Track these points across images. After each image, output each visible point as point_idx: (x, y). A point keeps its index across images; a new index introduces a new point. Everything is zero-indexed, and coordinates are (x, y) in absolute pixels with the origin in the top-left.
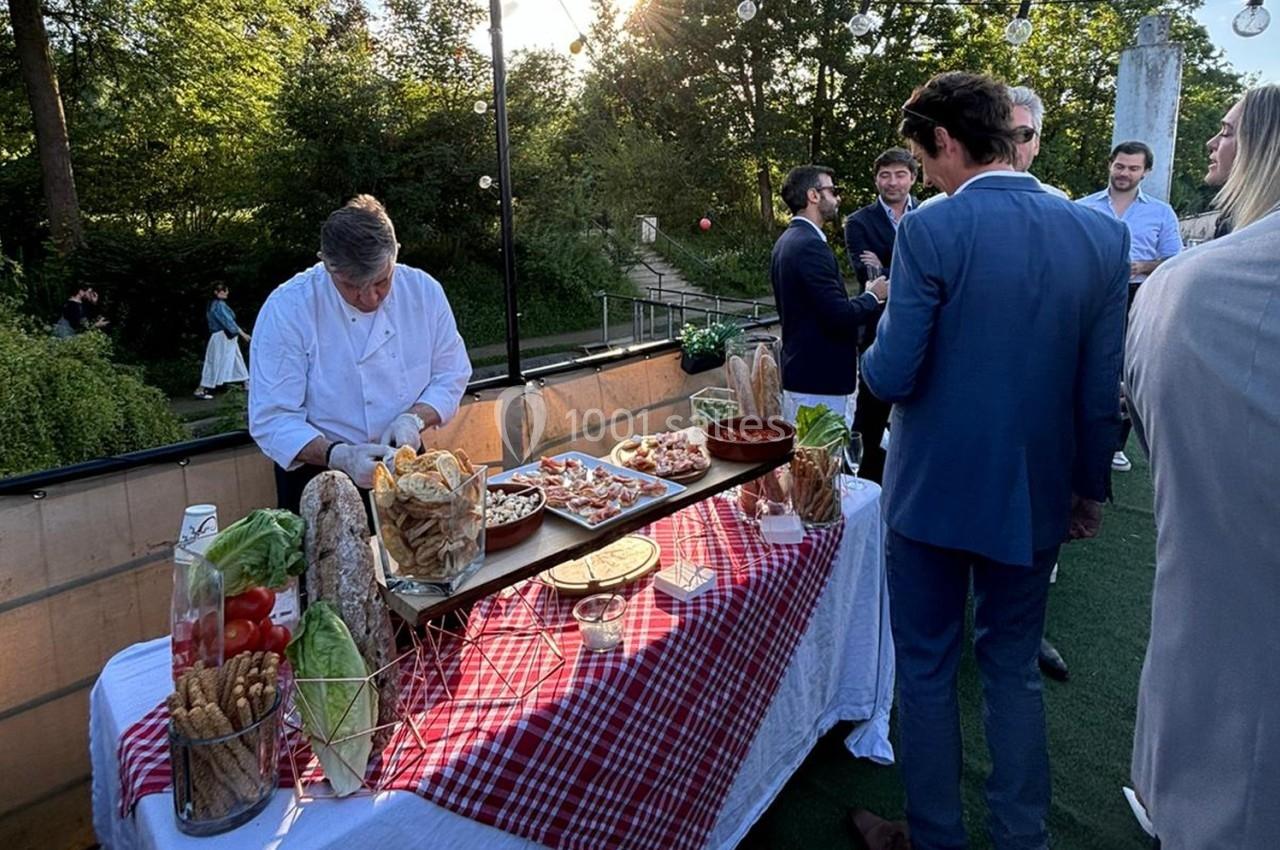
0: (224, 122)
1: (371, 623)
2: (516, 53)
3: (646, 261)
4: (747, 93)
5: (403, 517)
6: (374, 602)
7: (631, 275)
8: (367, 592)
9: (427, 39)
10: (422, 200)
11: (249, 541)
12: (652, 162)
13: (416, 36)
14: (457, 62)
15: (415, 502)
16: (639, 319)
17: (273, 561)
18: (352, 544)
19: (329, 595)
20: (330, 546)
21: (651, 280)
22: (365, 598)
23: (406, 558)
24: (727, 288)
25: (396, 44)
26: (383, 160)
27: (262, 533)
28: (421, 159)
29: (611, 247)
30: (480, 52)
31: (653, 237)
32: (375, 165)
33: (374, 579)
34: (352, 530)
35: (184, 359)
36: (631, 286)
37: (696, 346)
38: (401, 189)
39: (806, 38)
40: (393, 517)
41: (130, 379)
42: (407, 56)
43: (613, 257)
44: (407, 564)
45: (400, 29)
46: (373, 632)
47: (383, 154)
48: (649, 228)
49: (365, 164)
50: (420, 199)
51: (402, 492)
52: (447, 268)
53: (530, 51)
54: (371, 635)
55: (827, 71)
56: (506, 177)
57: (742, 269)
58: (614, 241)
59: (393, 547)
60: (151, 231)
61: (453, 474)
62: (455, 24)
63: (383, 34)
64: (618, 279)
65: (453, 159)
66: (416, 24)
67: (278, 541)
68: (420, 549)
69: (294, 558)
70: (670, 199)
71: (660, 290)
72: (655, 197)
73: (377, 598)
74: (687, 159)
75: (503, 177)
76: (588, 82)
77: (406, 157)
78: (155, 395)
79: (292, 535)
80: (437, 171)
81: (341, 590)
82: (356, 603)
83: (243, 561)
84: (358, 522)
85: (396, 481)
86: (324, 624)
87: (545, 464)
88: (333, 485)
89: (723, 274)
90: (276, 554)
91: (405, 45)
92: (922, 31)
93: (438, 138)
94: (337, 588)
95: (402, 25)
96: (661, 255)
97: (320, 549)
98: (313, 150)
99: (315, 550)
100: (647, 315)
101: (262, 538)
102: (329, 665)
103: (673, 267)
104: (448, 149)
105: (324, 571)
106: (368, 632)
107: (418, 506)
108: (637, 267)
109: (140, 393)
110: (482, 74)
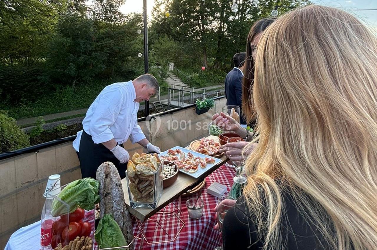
0: (38, 31)
1: (125, 220)
2: (132, 13)
3: (171, 76)
4: (200, 28)
5: (137, 180)
6: (125, 212)
7: (166, 80)
8: (123, 208)
9: (106, 9)
10: (103, 57)
11: (79, 192)
12: (172, 47)
13: (102, 8)
14: (115, 16)
15: (143, 175)
16: (170, 94)
17: (89, 200)
18: (117, 190)
19: (109, 211)
20: (109, 192)
21: (172, 82)
22: (122, 211)
23: (138, 195)
24: (194, 84)
25: (96, 9)
26: (91, 45)
27: (85, 189)
28: (103, 44)
29: (161, 72)
30: (122, 13)
31: (172, 70)
32: (88, 46)
33: (124, 202)
34: (116, 185)
35: (21, 107)
36: (166, 84)
37: (201, 106)
38: (96, 54)
39: (217, 13)
40: (134, 180)
41: (3, 115)
42: (99, 13)
43: (161, 75)
44: (139, 197)
45: (97, 5)
46: (125, 224)
47: (91, 43)
48: (172, 66)
49: (85, 46)
50: (102, 57)
51: (138, 171)
52: (109, 78)
53: (136, 13)
54: (125, 225)
55: (222, 23)
56: (147, 54)
57: (198, 79)
58: (161, 70)
59: (133, 191)
60: (11, 65)
61: (155, 163)
62: (115, 5)
63: (92, 6)
64: (162, 82)
65: (113, 45)
66: (102, 4)
67: (91, 192)
68: (144, 192)
69: (97, 198)
70: (177, 58)
71: (175, 85)
72: (173, 57)
73: (126, 210)
74: (183, 46)
75: (146, 54)
76: (153, 23)
77: (98, 44)
78: (12, 120)
79: (95, 188)
80: (108, 48)
81: (114, 209)
82: (119, 213)
83: (77, 200)
84: (118, 181)
85: (136, 167)
86: (110, 224)
87: (170, 151)
88: (109, 167)
89: (193, 80)
90: (91, 197)
91: (99, 10)
92: (248, 13)
93: (108, 38)
94: (112, 208)
95: (98, 4)
96: (175, 74)
97: (105, 192)
98: (69, 41)
99: (104, 193)
100: (172, 92)
101: (85, 191)
102: (112, 242)
103: (179, 78)
104: (112, 42)
105: (107, 201)
106: (124, 224)
107: (144, 176)
108: (168, 78)
109: (6, 119)
110: (123, 20)
